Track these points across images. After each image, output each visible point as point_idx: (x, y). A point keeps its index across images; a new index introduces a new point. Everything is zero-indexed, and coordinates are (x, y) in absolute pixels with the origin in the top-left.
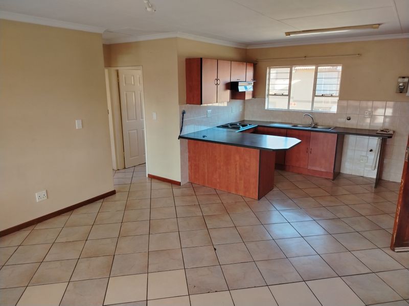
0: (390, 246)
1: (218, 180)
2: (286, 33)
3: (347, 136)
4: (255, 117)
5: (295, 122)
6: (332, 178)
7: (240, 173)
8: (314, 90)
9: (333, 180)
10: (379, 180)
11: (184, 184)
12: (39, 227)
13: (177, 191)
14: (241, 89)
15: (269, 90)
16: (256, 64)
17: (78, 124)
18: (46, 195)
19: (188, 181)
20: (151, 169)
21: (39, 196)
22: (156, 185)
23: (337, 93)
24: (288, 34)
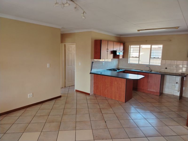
0: (186, 124)
1: (107, 93)
2: (138, 30)
3: (165, 76)
4: (123, 67)
5: (142, 69)
6: (159, 95)
7: (117, 90)
8: (150, 55)
9: (160, 96)
10: (181, 97)
11: (92, 95)
12: (28, 109)
13: (88, 97)
14: (118, 54)
15: (130, 55)
16: (124, 44)
17: (48, 65)
18: (32, 95)
19: (93, 93)
20: (77, 88)
21: (29, 95)
22: (79, 94)
23: (160, 57)
24: (139, 30)
